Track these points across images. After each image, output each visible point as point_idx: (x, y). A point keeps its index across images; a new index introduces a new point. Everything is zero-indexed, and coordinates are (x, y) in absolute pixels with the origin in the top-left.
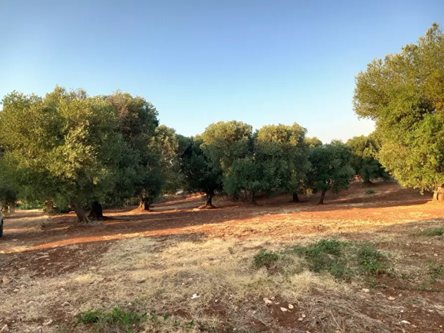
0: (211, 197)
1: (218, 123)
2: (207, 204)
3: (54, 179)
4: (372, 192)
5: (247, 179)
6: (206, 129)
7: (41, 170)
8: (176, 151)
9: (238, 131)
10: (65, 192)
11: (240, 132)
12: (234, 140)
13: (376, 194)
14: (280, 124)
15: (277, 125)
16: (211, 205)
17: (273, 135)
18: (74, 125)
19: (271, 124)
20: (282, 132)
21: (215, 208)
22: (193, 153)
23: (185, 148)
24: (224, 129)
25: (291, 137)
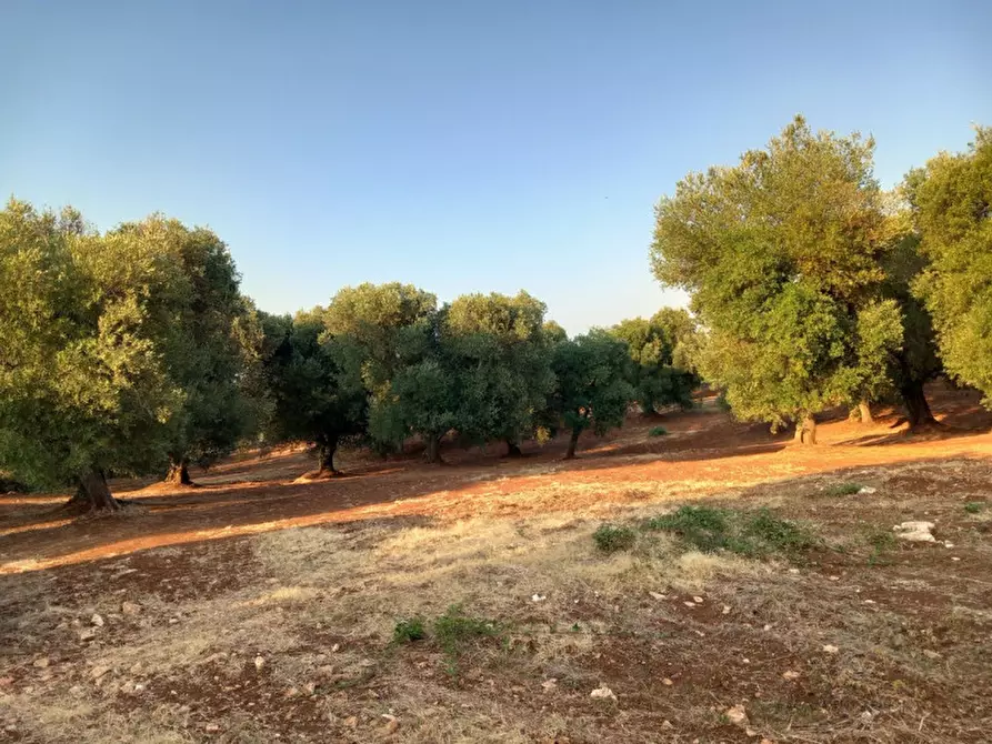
0: (332, 453)
1: (362, 288)
2: (323, 468)
3: (68, 413)
4: (662, 433)
5: (427, 409)
6: (334, 299)
7: (39, 394)
8: (257, 348)
9: (405, 304)
10: (90, 442)
11: (410, 307)
12: (398, 325)
13: (672, 436)
14: (492, 294)
15: (487, 294)
16: (332, 470)
17: (481, 317)
18: (115, 293)
19: (475, 293)
20: (498, 311)
21: (341, 475)
22: (296, 352)
23: (278, 342)
24: (377, 300)
25: (517, 321)
